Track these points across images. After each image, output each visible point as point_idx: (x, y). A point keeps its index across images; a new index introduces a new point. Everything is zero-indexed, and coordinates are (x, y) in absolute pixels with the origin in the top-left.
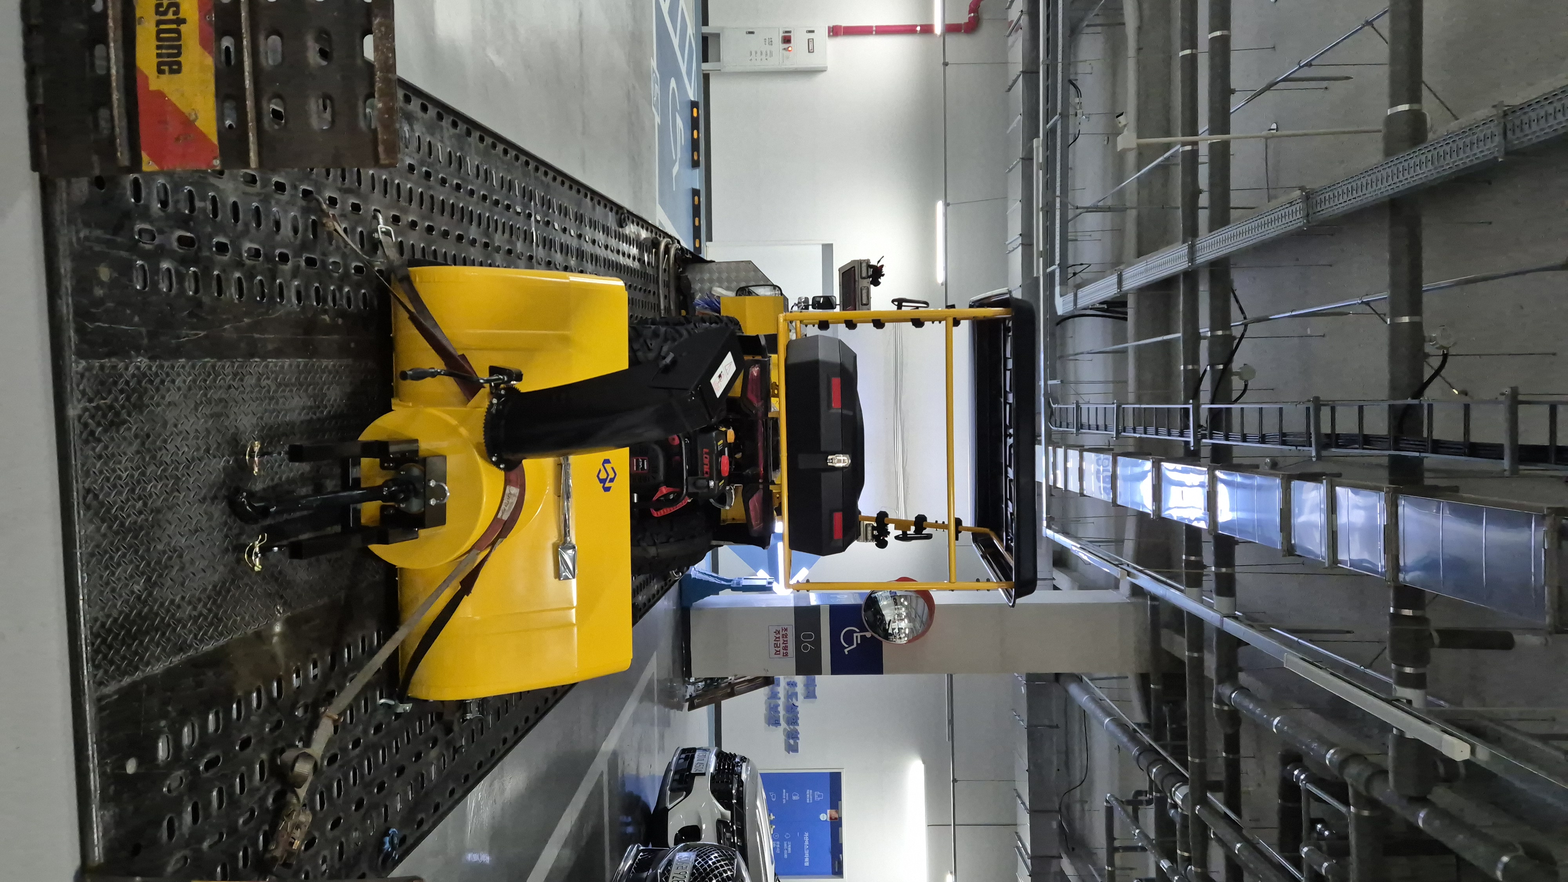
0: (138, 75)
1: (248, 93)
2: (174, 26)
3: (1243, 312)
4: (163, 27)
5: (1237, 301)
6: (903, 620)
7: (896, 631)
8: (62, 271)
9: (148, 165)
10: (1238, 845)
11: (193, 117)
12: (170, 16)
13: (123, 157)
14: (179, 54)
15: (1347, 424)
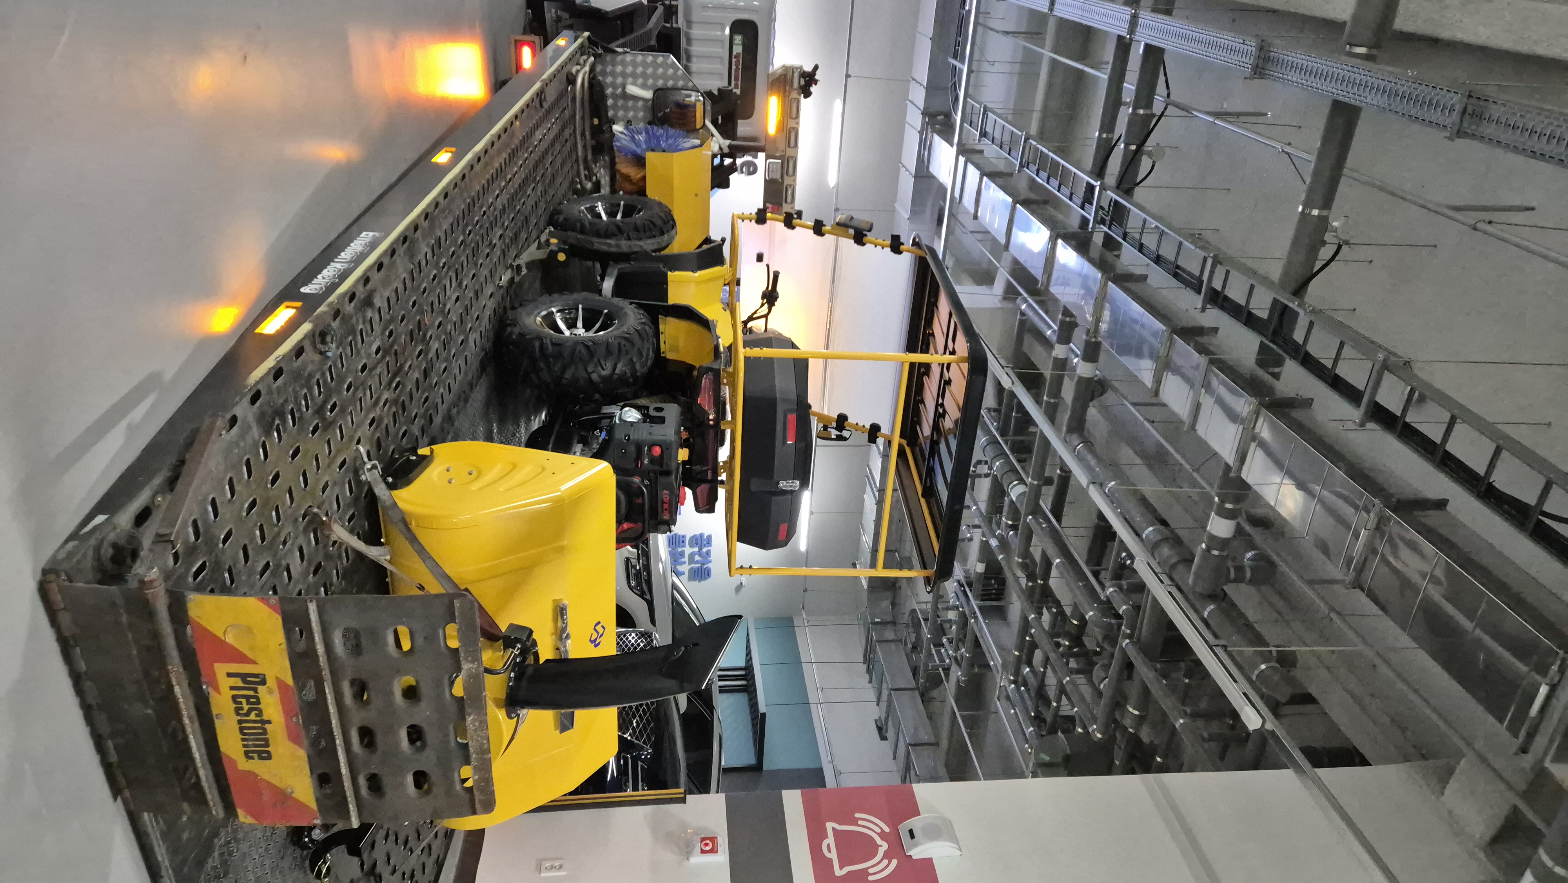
0: (224, 758)
1: (344, 778)
2: (259, 725)
3: (1168, 87)
4: (244, 725)
5: (1165, 74)
8: (160, 859)
9: (243, 817)
10: (1058, 561)
11: (289, 790)
12: (253, 716)
13: (218, 811)
14: (267, 745)
15: (1236, 293)
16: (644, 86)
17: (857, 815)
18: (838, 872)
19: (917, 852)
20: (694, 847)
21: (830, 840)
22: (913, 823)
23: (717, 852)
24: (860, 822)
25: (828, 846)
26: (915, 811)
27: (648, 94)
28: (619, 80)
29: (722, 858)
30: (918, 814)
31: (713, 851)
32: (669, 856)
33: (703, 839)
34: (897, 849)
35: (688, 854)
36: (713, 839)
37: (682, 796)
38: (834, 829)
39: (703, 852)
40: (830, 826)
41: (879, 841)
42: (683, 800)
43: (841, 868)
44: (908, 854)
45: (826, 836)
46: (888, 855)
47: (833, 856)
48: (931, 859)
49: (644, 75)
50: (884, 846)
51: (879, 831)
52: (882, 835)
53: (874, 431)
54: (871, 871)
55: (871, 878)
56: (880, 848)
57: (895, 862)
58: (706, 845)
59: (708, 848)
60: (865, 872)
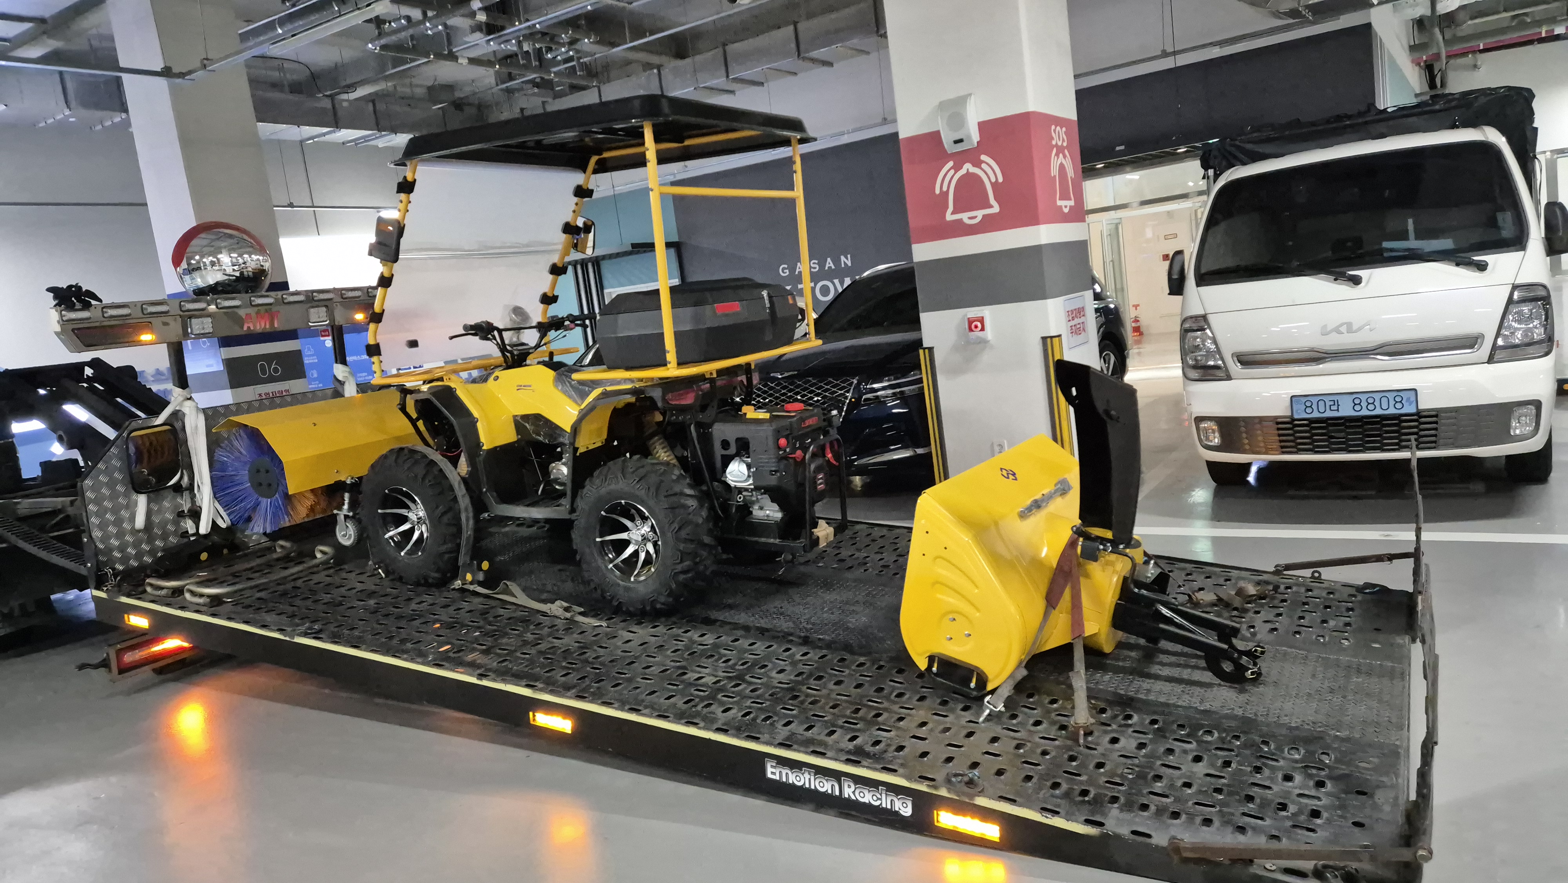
6: (218, 260)
7: (236, 268)
16: (131, 507)
17: (937, 191)
18: (996, 209)
19: (975, 137)
20: (978, 337)
21: (965, 217)
22: (947, 139)
23: (983, 318)
24: (945, 189)
25: (970, 218)
26: (935, 136)
27: (142, 501)
28: (129, 538)
29: (987, 312)
30: (938, 132)
31: (982, 320)
32: (986, 357)
33: (971, 330)
34: (972, 156)
35: (984, 342)
36: (970, 322)
37: (927, 351)
38: (952, 213)
39: (983, 329)
40: (949, 217)
41: (963, 172)
42: (931, 349)
43: (991, 207)
44: (976, 144)
45: (960, 221)
46: (978, 164)
47: (980, 214)
48: (979, 123)
49: (115, 511)
50: (968, 167)
51: (952, 172)
52: (957, 168)
53: (582, 192)
54: (993, 180)
55: (1000, 180)
56: (971, 171)
57: (983, 157)
58: (976, 327)
59: (979, 325)
60: (995, 185)
